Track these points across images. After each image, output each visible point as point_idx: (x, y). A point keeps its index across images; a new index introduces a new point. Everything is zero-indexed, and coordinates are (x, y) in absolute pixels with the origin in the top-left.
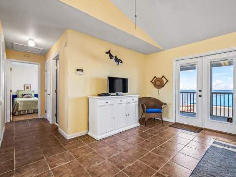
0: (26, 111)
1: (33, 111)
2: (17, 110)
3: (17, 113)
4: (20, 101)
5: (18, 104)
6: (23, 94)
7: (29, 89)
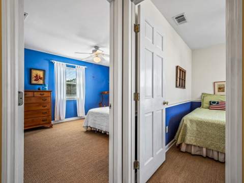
0: (204, 150)
3: (184, 148)
6: (210, 102)
7: (223, 91)
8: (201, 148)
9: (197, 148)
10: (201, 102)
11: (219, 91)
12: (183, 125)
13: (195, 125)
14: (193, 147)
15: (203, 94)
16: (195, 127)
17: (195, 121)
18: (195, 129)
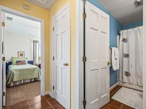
0: (22, 81)
1: (29, 81)
2: (12, 81)
3: (12, 85)
4: (16, 70)
5: (13, 73)
6: (17, 61)
7: (22, 56)
8: (21, 81)
9: (19, 82)
10: (11, 62)
11: (20, 56)
12: (12, 73)
13: (18, 71)
14: (17, 82)
15: (12, 57)
16: (18, 72)
17: (18, 70)
18: (18, 73)
